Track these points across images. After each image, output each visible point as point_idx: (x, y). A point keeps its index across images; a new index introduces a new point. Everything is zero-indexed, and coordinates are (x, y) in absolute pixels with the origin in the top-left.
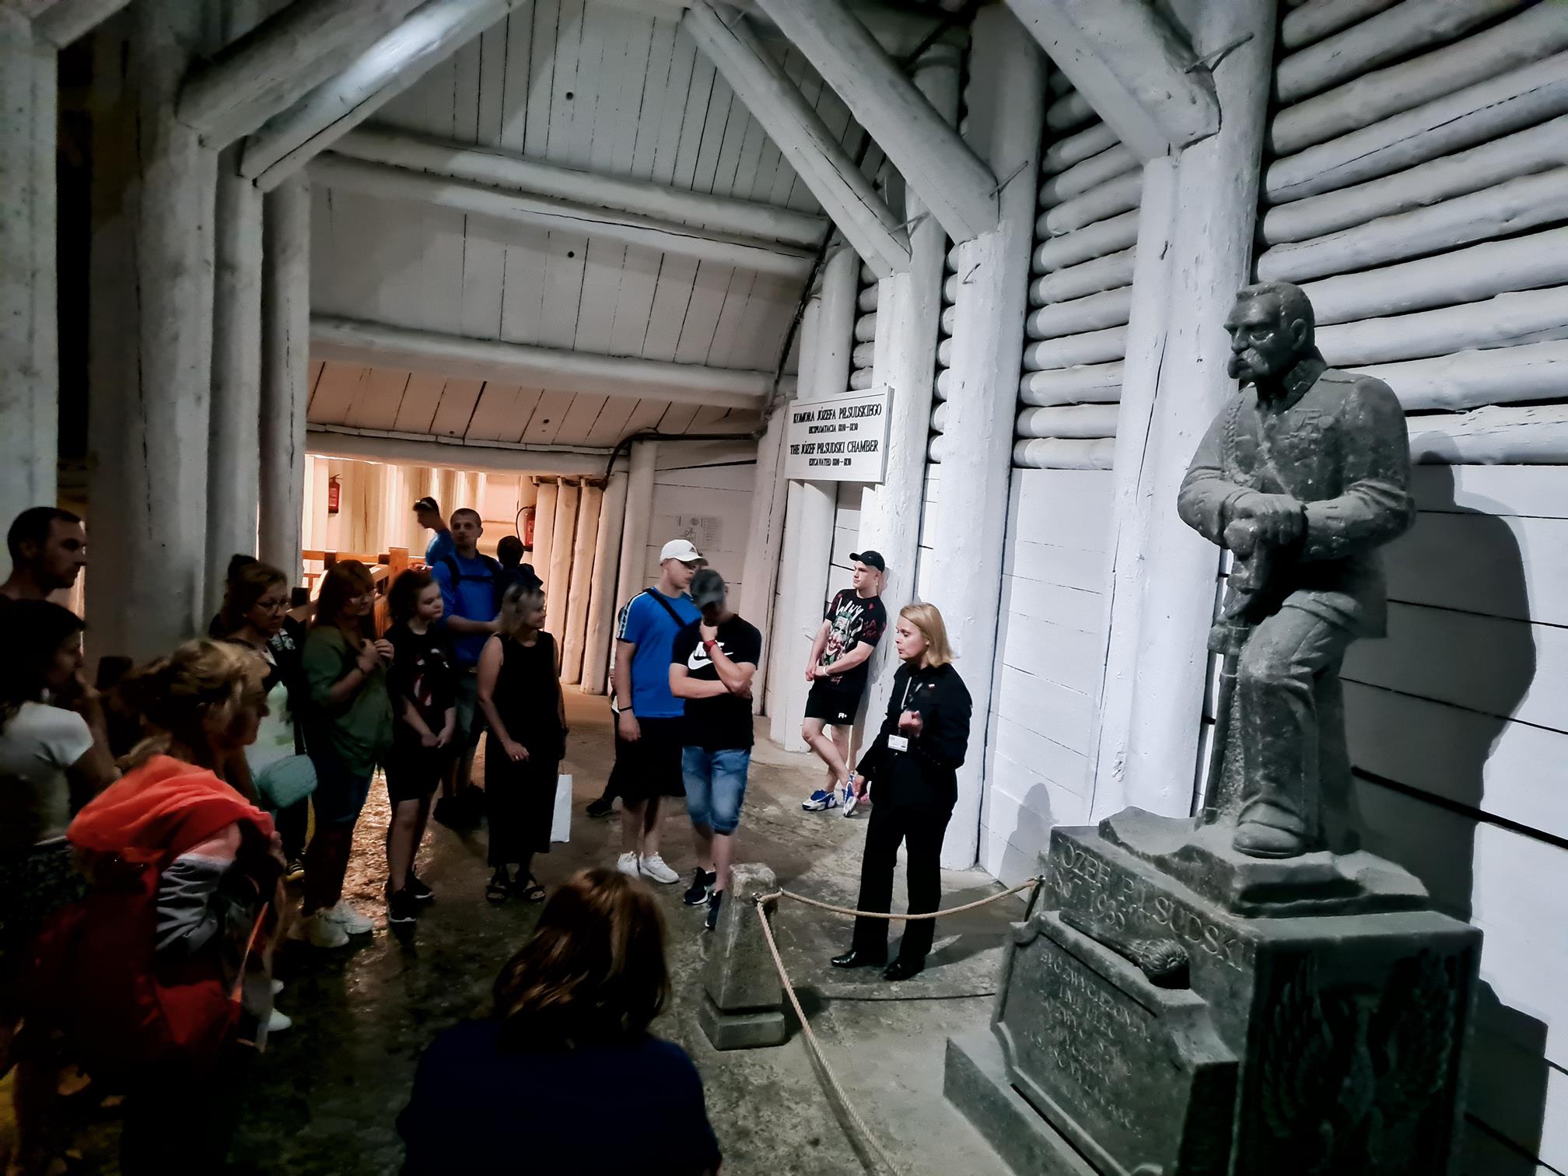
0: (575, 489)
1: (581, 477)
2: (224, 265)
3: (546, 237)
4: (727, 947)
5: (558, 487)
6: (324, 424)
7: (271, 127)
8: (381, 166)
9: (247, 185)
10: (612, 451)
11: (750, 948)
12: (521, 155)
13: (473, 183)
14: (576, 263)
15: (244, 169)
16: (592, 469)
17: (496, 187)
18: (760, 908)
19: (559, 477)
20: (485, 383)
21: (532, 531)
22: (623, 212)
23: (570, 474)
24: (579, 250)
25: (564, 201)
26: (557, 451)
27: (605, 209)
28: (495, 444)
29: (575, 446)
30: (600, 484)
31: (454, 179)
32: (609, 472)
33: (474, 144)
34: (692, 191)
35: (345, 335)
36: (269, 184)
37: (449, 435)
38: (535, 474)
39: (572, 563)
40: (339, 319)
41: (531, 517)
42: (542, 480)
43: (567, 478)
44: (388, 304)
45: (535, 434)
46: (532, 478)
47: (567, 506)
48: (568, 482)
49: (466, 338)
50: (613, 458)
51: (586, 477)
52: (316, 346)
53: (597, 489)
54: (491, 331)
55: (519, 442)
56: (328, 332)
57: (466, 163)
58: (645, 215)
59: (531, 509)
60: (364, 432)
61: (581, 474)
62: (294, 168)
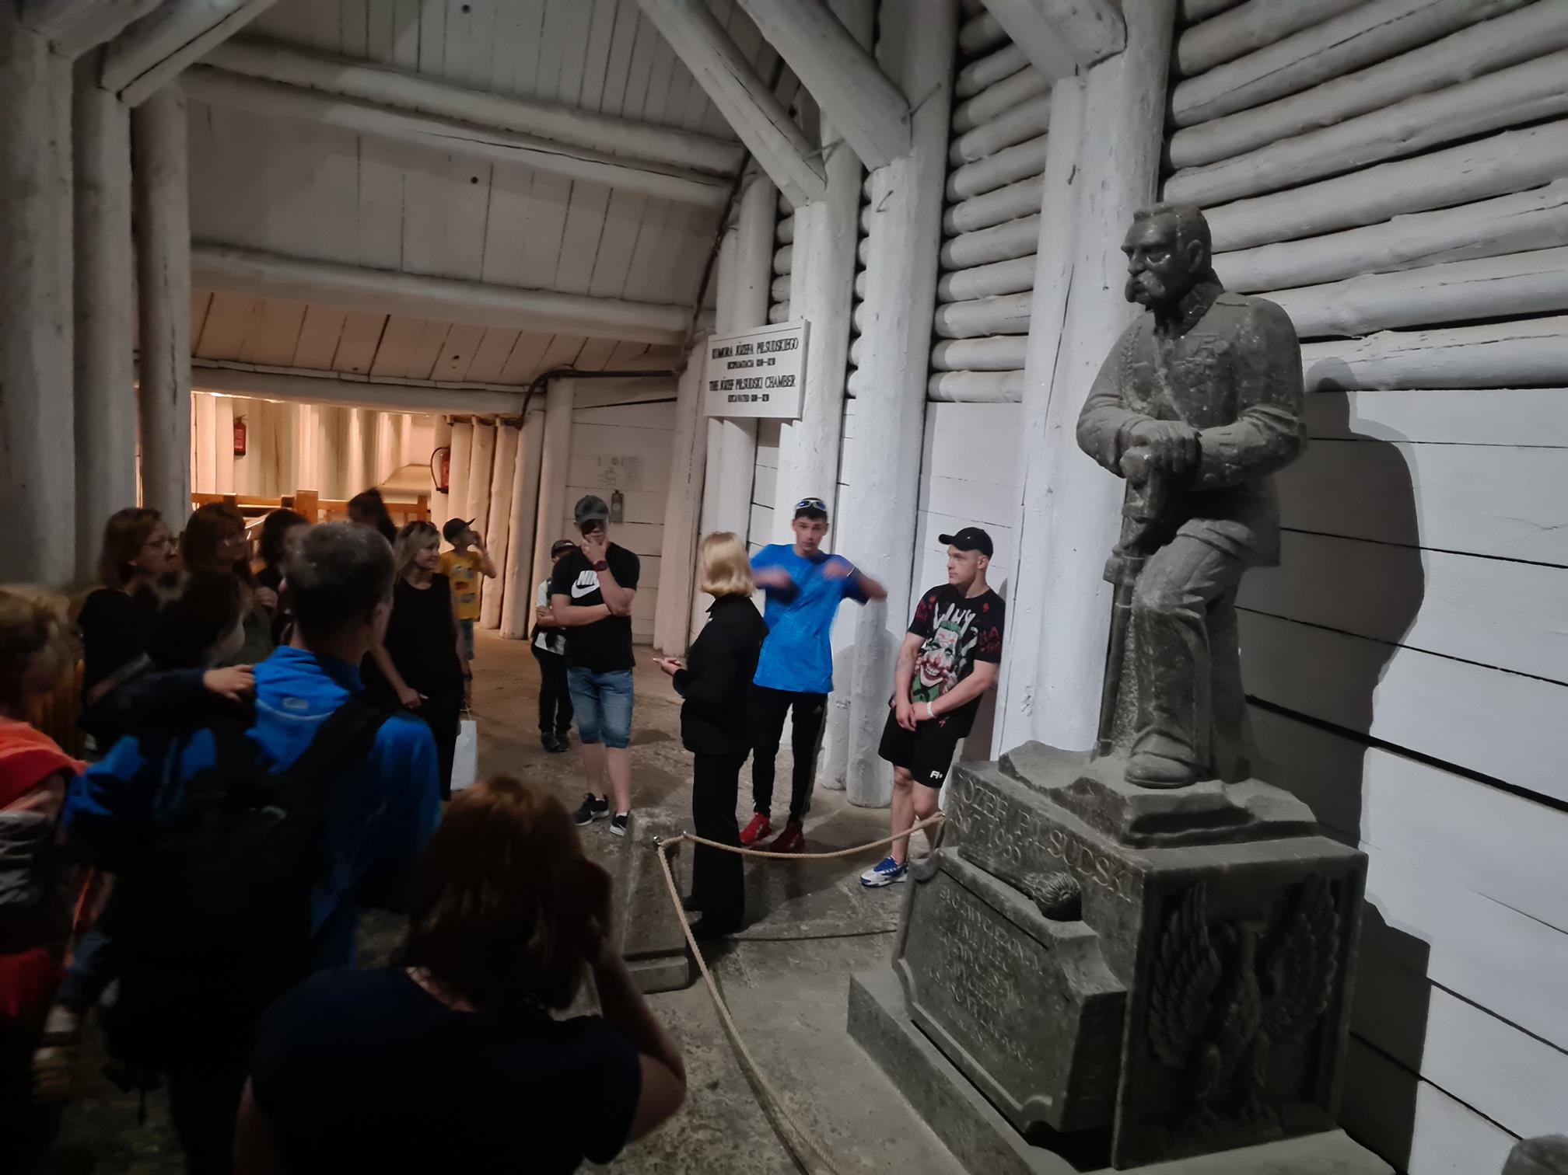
0: (491, 428)
1: (497, 416)
2: (84, 185)
3: (445, 162)
4: (627, 893)
5: (472, 426)
6: (217, 360)
7: (135, 33)
8: (263, 82)
9: (109, 98)
10: (527, 389)
11: (652, 893)
12: (416, 72)
13: (364, 101)
14: (480, 189)
15: (105, 81)
16: (507, 407)
17: (390, 107)
18: (661, 852)
19: (474, 416)
20: (388, 317)
21: (448, 472)
22: (528, 135)
23: (482, 414)
24: (483, 175)
25: (464, 123)
26: (469, 389)
27: (508, 131)
28: (403, 382)
29: (487, 383)
30: (516, 423)
31: (343, 97)
32: (524, 410)
33: (364, 60)
34: (600, 114)
35: (232, 264)
36: (136, 96)
37: (353, 371)
38: (449, 413)
39: (490, 505)
40: (225, 246)
41: (446, 458)
42: (456, 420)
43: (482, 417)
44: (278, 232)
45: (446, 370)
46: (445, 417)
47: (483, 446)
48: (483, 422)
49: (363, 268)
50: (528, 397)
51: (501, 416)
52: (198, 276)
53: (512, 428)
54: (391, 261)
55: (428, 379)
56: (212, 260)
57: (355, 79)
58: (551, 139)
59: (446, 450)
60: (259, 369)
61: (495, 412)
62: (165, 80)
